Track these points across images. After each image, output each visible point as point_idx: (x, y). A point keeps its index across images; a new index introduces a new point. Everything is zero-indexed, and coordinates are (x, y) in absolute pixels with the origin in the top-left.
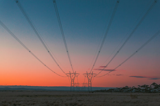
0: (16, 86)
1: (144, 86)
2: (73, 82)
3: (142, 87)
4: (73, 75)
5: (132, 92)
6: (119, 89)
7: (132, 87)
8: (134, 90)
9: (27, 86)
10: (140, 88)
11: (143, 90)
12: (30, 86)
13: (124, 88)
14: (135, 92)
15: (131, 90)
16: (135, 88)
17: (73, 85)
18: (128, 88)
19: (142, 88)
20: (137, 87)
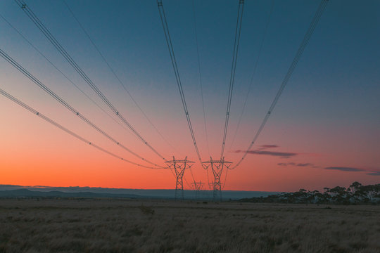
0: (77, 188)
1: (337, 189)
2: (180, 180)
3: (332, 191)
4: (180, 164)
5: (312, 203)
6: (286, 195)
7: (314, 192)
8: (316, 197)
9: (100, 189)
10: (329, 193)
11: (334, 198)
12: (107, 189)
13: (297, 194)
14: (318, 203)
15: (310, 198)
16: (319, 195)
17: (179, 186)
18: (305, 194)
19: (332, 194)
20: (322, 192)
